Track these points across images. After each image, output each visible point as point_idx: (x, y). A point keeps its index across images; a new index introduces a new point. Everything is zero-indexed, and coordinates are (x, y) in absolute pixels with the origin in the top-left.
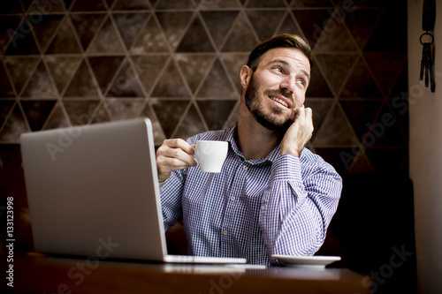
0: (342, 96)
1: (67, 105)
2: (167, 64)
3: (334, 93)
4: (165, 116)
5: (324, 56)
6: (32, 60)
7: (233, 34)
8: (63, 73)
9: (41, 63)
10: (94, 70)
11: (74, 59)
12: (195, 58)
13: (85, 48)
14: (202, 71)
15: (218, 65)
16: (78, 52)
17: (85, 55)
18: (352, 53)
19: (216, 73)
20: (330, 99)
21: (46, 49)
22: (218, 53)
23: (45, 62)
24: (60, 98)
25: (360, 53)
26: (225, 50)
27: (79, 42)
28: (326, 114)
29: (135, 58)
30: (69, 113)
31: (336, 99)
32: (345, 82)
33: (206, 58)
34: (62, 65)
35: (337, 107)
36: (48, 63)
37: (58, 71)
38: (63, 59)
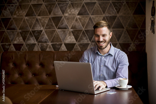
0: (127, 28)
1: (46, 32)
2: (75, 19)
3: (124, 27)
4: (75, 34)
5: (121, 16)
6: (34, 18)
7: (94, 9)
8: (44, 22)
9: (37, 19)
10: (53, 21)
11: (47, 18)
12: (83, 17)
13: (50, 14)
14: (85, 21)
15: (90, 19)
16: (48, 15)
17: (50, 16)
18: (130, 15)
19: (90, 22)
20: (123, 29)
21: (38, 15)
22: (90, 15)
23: (38, 18)
24: (43, 30)
25: (132, 15)
26: (92, 15)
27: (48, 12)
28: (122, 33)
29: (65, 17)
30: (46, 34)
31: (125, 29)
32: (127, 24)
33: (87, 17)
34: (43, 19)
35: (125, 31)
36: (39, 19)
37: (42, 21)
38: (43, 18)
